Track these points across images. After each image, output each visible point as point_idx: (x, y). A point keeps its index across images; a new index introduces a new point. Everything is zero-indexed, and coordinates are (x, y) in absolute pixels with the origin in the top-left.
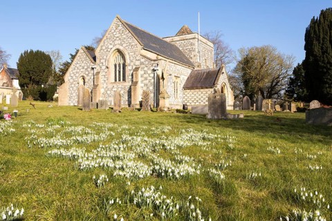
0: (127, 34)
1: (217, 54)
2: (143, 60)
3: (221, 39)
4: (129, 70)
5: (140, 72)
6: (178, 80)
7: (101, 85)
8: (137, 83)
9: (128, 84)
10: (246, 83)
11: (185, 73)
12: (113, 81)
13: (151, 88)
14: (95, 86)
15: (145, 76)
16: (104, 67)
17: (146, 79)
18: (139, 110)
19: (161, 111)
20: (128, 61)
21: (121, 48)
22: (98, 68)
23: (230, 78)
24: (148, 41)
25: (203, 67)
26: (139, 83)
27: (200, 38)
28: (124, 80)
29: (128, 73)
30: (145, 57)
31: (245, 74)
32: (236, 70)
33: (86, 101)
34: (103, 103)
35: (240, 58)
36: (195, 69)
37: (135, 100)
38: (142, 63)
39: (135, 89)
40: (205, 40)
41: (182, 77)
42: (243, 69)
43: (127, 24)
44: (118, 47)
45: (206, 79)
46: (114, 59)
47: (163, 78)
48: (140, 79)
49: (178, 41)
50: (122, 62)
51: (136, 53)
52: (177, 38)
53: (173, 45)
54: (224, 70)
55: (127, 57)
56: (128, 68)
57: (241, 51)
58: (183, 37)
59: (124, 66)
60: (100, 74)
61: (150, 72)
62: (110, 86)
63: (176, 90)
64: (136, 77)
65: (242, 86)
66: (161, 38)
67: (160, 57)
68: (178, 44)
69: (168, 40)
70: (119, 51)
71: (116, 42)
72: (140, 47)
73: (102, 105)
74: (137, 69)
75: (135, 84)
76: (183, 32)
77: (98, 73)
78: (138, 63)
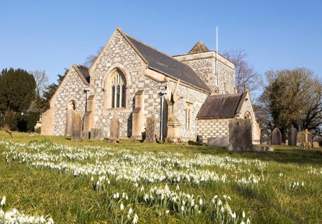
0: (129, 50)
1: (239, 78)
2: (147, 82)
3: (244, 59)
4: (130, 93)
5: (144, 96)
6: (191, 107)
7: (94, 112)
8: (139, 109)
9: (128, 110)
10: (275, 114)
11: (199, 99)
12: (110, 107)
13: (157, 116)
14: (88, 113)
15: (150, 101)
16: (99, 90)
17: (151, 105)
18: (142, 141)
19: (170, 142)
20: (129, 83)
21: (121, 67)
22: (92, 90)
23: (255, 108)
24: (154, 59)
25: (222, 92)
26: (143, 109)
27: (219, 57)
28: (124, 105)
29: (129, 97)
30: (150, 77)
31: (273, 104)
32: (262, 98)
33: (76, 129)
34: (96, 132)
35: (267, 84)
36: (212, 94)
37: (137, 131)
38: (146, 86)
39: (137, 117)
40: (224, 60)
41: (196, 103)
42: (272, 97)
43: (129, 38)
44: (117, 65)
45: (225, 106)
46: (111, 80)
47: (172, 101)
48: (143, 105)
49: (191, 61)
50: (122, 84)
51: (139, 72)
52: (190, 57)
53: (185, 65)
54: (247, 96)
55: (128, 78)
56: (129, 91)
57: (269, 74)
58: (198, 55)
59: (124, 88)
60: (95, 98)
61: (155, 96)
62: (106, 113)
63: (188, 120)
64: (139, 103)
65: (271, 119)
66: (171, 56)
67: (168, 79)
68: (190, 64)
69: (179, 59)
70: (119, 70)
71: (116, 60)
72: (144, 65)
73: (95, 135)
74: (140, 93)
75: (137, 110)
76: (197, 49)
77: (92, 97)
78: (141, 85)
